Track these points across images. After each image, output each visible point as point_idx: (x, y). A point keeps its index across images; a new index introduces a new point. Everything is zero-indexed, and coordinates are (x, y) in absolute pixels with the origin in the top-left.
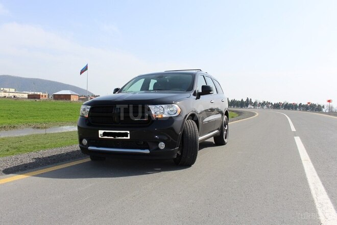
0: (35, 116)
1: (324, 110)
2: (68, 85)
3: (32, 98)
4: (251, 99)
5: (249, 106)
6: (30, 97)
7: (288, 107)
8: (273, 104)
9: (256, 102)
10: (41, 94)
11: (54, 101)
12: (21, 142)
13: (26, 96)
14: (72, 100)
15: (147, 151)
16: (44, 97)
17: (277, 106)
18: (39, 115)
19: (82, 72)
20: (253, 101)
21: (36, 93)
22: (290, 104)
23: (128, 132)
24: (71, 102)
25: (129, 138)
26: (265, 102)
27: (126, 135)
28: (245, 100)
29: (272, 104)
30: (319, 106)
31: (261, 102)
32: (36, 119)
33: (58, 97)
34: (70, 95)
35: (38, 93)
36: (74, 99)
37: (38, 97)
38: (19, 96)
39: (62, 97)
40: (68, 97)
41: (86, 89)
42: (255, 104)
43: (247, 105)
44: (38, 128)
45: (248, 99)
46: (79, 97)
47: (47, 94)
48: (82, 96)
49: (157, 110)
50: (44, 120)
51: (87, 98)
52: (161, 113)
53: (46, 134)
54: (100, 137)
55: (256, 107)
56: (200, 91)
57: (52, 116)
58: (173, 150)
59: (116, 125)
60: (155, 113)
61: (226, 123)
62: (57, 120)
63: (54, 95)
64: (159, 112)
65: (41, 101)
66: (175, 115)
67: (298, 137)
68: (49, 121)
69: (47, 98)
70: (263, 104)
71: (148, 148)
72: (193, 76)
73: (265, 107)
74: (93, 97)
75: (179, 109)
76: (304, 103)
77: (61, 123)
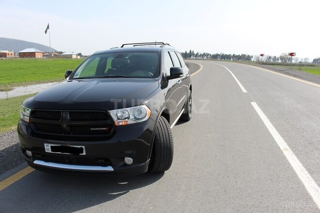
1: (252, 60)
2: (33, 43)
4: (193, 51)
5: (192, 57)
7: (225, 57)
9: (197, 54)
10: (7, 52)
11: (19, 59)
14: (36, 57)
15: (110, 169)
16: (10, 55)
17: (215, 57)
18: (4, 75)
20: (195, 53)
21: (2, 51)
22: (226, 55)
23: (84, 147)
24: (35, 59)
25: (84, 154)
27: (81, 150)
28: (188, 52)
29: (210, 55)
30: (249, 56)
31: (202, 53)
33: (23, 55)
34: (35, 53)
35: (5, 52)
36: (39, 56)
37: (4, 55)
39: (27, 54)
40: (32, 55)
41: (49, 46)
42: (197, 55)
43: (190, 56)
44: (2, 90)
45: (191, 51)
46: (43, 53)
47: (12, 52)
48: (46, 53)
49: (119, 115)
50: (8, 81)
51: (51, 54)
52: (126, 118)
53: (8, 99)
54: (46, 151)
55: (197, 58)
56: (169, 74)
57: (17, 76)
58: (143, 164)
59: (66, 135)
60: (118, 119)
61: (190, 98)
62: (21, 80)
63: (20, 53)
64: (122, 116)
65: (8, 59)
66: (144, 120)
67: (255, 103)
68: (13, 82)
69: (13, 56)
70: (204, 55)
71: (110, 165)
72: (159, 55)
73: (205, 58)
74: (56, 54)
75: (149, 111)
76: (236, 54)
77: (25, 83)
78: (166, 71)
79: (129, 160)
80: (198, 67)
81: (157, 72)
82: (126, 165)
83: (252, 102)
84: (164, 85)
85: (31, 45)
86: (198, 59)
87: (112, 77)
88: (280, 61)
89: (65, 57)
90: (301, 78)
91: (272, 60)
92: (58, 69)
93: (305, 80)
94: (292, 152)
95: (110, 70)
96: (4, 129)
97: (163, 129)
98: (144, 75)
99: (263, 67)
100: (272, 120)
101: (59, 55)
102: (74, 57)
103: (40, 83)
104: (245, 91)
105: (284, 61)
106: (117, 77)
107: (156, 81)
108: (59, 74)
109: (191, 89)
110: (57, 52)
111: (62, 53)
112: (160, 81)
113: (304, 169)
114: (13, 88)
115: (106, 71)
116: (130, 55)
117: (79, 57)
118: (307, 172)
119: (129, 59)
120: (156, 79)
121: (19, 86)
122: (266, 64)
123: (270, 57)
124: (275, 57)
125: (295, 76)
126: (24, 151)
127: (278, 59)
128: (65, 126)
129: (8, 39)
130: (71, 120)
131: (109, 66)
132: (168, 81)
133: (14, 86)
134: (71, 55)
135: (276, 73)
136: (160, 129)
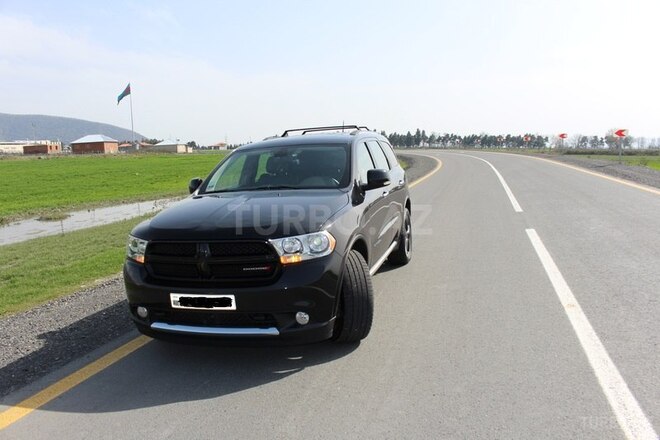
0: (40, 194)
1: (548, 145)
2: (98, 124)
3: (31, 153)
4: (424, 132)
5: (421, 144)
6: (28, 150)
7: (489, 142)
8: (463, 138)
9: (432, 137)
10: (49, 143)
11: (73, 156)
12: (17, 258)
13: (20, 149)
14: (106, 151)
15: (274, 331)
16: (54, 148)
17: (469, 142)
18: (49, 189)
19: (120, 98)
20: (428, 135)
21: (39, 142)
22: (491, 137)
23: (232, 297)
24: (105, 156)
25: (233, 307)
26: (448, 135)
27: (228, 302)
28: (413, 134)
29: (460, 138)
30: (540, 137)
31: (442, 135)
32: (42, 199)
33: (80, 149)
34: (102, 143)
35: (44, 143)
36: (111, 149)
37: (42, 150)
38: (7, 151)
39: (88, 146)
40: (98, 147)
41: (130, 128)
42: (431, 140)
43: (418, 142)
44: (48, 219)
45: (418, 132)
46: (119, 144)
47: (59, 144)
48: (125, 143)
49: (287, 246)
50: (58, 201)
51: (134, 146)
52: (297, 252)
53: (63, 235)
54: (173, 306)
55: (433, 145)
56: (365, 181)
57: (73, 190)
58: (325, 324)
59: (204, 280)
60: (285, 253)
61: (407, 223)
62: (83, 199)
63: (73, 144)
64: (292, 249)
65: (50, 157)
66: (325, 254)
67: (533, 230)
68: (68, 203)
69: (60, 150)
70: (446, 139)
71: (274, 325)
72: (347, 149)
73: (449, 144)
74: (144, 144)
75: (332, 240)
76: (514, 134)
77: (91, 205)
78: (360, 176)
79: (303, 318)
80: (432, 164)
81: (346, 178)
82: (297, 325)
83: (528, 228)
84: (357, 200)
85: (94, 128)
86: (434, 148)
87: (271, 188)
88: (606, 146)
89: (164, 151)
90: (636, 180)
91: (589, 145)
92: (151, 176)
93: (644, 183)
94: (580, 309)
95: (263, 176)
96: (68, 288)
97: (355, 269)
98: (323, 184)
99: (565, 161)
100: (558, 260)
101: (151, 146)
102: (182, 149)
103: (119, 204)
104: (518, 208)
105: (614, 146)
106: (279, 188)
107: (344, 192)
108: (154, 186)
109: (408, 205)
110: (147, 141)
111: (155, 142)
112: (350, 193)
113: (594, 333)
114: (67, 213)
115: (257, 178)
116: (300, 150)
117: (190, 150)
118: (597, 338)
119: (298, 157)
120: (343, 190)
121: (77, 210)
122: (576, 153)
123: (584, 139)
124: (596, 137)
125: (625, 177)
126: (134, 309)
127: (601, 141)
128: (202, 265)
129: (50, 117)
130: (213, 255)
131: (262, 170)
132: (364, 194)
133: (69, 211)
134: (176, 146)
135: (588, 172)
136: (351, 270)
